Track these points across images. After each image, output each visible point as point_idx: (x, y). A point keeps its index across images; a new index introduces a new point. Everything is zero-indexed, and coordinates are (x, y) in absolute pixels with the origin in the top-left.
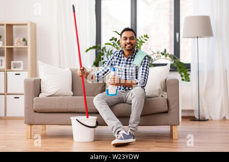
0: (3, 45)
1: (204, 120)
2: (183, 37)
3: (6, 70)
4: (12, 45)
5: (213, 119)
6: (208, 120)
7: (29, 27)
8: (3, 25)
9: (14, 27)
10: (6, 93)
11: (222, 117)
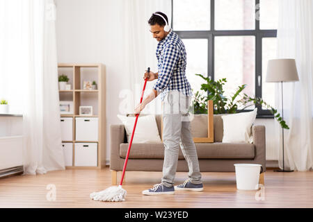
1: (289, 171)
2: (268, 81)
3: (74, 116)
5: (299, 170)
6: (293, 171)
7: (99, 69)
8: (72, 67)
10: (74, 141)
11: (309, 168)
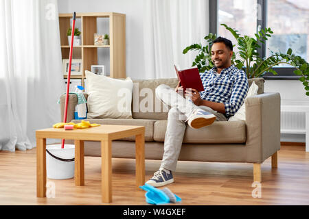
0: (81, 45)
3: (83, 77)
4: (93, 45)
7: (111, 20)
9: (98, 19)
